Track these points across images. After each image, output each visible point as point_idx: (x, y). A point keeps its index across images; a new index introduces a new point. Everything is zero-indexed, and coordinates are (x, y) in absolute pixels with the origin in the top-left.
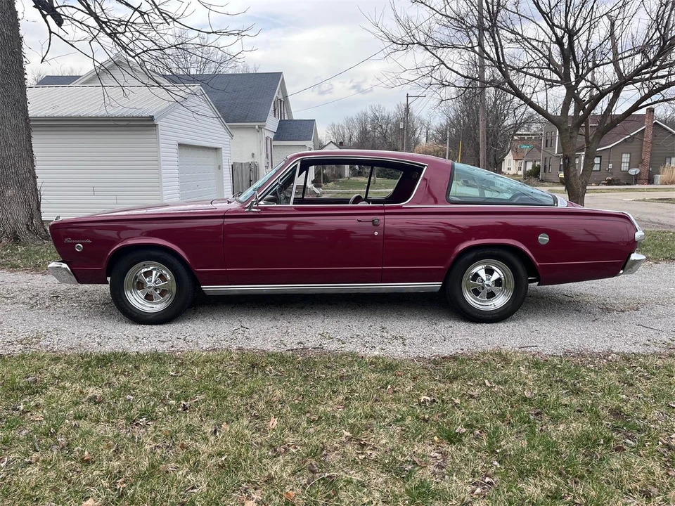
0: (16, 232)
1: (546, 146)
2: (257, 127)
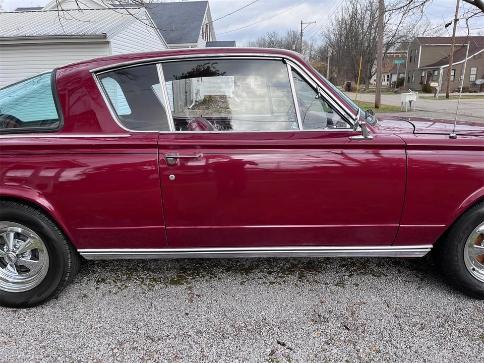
1: (410, 62)
2: (190, 47)
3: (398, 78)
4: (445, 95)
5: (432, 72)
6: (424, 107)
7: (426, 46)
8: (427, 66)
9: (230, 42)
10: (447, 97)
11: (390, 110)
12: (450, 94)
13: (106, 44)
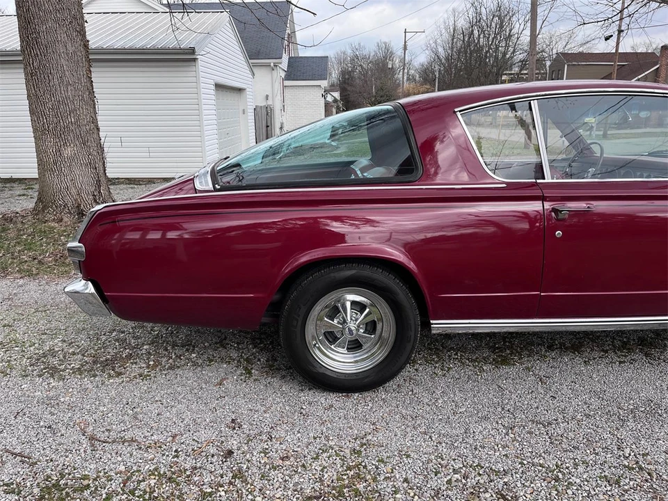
0: (79, 206)
2: (272, 64)
7: (574, 65)
9: (321, 57)
10: (605, 136)
12: (609, 132)
13: (194, 61)
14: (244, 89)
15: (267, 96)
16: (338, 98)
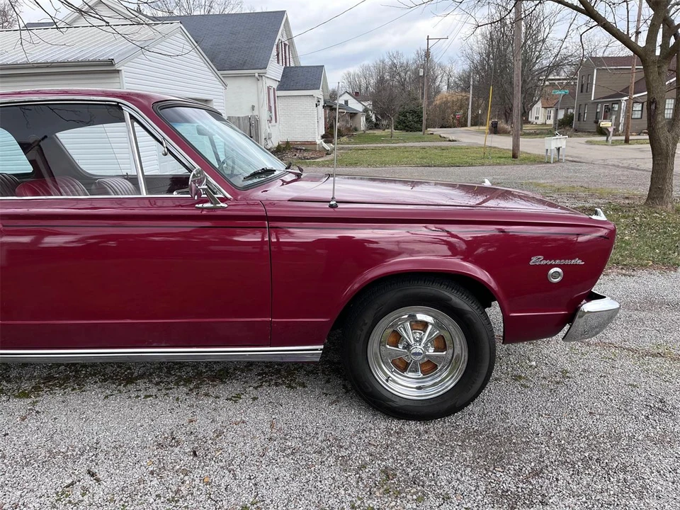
1: (582, 92)
2: (257, 75)
3: (566, 115)
4: (623, 138)
5: (610, 107)
6: (581, 156)
7: (603, 69)
8: (604, 98)
9: (317, 67)
10: (627, 141)
11: (532, 161)
12: (631, 138)
13: (113, 73)
14: (211, 101)
15: (253, 107)
16: (371, 108)
